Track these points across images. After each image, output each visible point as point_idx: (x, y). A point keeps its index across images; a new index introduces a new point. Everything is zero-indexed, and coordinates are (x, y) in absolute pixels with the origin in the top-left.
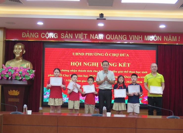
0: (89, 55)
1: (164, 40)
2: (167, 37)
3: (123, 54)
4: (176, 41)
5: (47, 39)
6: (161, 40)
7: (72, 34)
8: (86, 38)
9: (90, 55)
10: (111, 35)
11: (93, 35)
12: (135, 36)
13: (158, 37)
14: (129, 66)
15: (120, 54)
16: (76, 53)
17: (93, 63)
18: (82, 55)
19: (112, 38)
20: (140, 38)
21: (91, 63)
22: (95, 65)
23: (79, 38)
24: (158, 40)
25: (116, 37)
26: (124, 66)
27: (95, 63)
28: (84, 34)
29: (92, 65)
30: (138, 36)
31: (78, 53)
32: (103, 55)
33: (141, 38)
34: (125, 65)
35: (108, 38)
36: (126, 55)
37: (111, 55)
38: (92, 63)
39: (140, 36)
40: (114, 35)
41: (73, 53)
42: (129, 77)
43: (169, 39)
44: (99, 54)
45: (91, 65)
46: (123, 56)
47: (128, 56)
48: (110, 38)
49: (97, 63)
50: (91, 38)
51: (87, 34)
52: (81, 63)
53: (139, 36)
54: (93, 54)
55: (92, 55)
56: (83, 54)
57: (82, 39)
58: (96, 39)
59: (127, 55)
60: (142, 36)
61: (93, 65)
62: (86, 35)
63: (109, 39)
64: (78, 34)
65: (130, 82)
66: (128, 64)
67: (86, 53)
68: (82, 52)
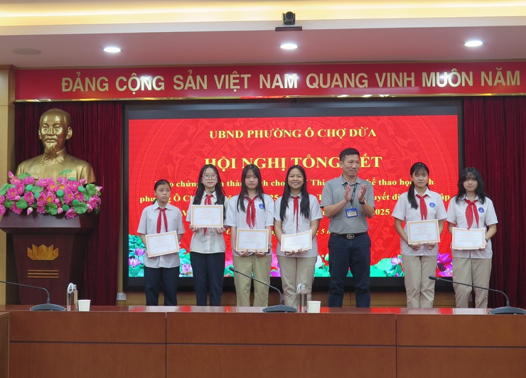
0: (256, 136)
1: (483, 84)
2: (490, 73)
3: (358, 131)
4: (518, 84)
5: (134, 93)
6: (471, 83)
7: (206, 77)
8: (246, 87)
9: (261, 136)
10: (321, 75)
11: (269, 76)
12: (394, 75)
13: (464, 74)
14: (377, 165)
15: (351, 130)
16: (218, 133)
17: (270, 160)
18: (237, 136)
19: (325, 83)
20: (409, 79)
21: (264, 159)
22: (277, 166)
23: (227, 87)
24: (463, 85)
25: (337, 81)
26: (363, 166)
27: (277, 160)
28: (242, 76)
29: (267, 165)
30: (401, 74)
31: (224, 132)
32: (299, 135)
33: (412, 79)
34: (366, 162)
35: (312, 84)
36: (368, 131)
37: (323, 133)
38: (267, 160)
39: (409, 76)
40: (329, 75)
41: (211, 132)
42: (378, 199)
43: (497, 81)
44: (285, 131)
45: (264, 166)
46: (360, 135)
47: (374, 135)
48: (319, 85)
49: (283, 160)
50: (261, 87)
51: (250, 76)
52: (234, 160)
53: (405, 74)
54: (269, 133)
55: (266, 136)
56: (239, 134)
57: (235, 90)
58: (278, 87)
59: (372, 131)
60: (413, 74)
61: (270, 166)
62: (246, 76)
63: (315, 86)
64: (223, 76)
65: (381, 212)
66: (374, 160)
67: (249, 132)
68: (235, 130)
